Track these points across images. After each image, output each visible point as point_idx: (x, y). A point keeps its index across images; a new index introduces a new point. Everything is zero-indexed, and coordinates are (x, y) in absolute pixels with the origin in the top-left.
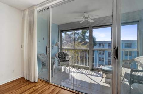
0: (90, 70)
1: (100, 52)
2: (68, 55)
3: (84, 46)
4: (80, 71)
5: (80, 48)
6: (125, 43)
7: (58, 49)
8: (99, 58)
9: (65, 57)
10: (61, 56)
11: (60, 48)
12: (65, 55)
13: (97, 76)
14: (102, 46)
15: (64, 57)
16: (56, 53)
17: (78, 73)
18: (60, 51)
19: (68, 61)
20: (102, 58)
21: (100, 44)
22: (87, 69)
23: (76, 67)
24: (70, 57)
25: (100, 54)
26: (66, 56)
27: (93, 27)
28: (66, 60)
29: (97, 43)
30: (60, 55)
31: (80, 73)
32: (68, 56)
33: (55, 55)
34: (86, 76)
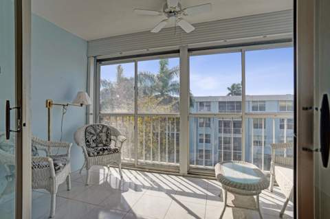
0: (183, 176)
1: (202, 120)
2: (117, 134)
3: (166, 107)
4: (154, 182)
5: (154, 112)
6: (253, 102)
7: (87, 114)
8: (200, 135)
9: (109, 140)
10: (94, 138)
11: (91, 111)
12: (109, 133)
13: (206, 197)
14: (205, 108)
15: (104, 138)
16: (79, 129)
17: (148, 188)
18: (91, 122)
19: (116, 151)
20: (206, 135)
21: (201, 104)
22: (175, 172)
23: (142, 169)
24: (122, 138)
25: (201, 125)
26: (112, 137)
27: (190, 50)
28: (110, 150)
29: (196, 100)
30: (91, 133)
31: (152, 188)
32: (116, 136)
33: (75, 135)
34: (173, 199)
